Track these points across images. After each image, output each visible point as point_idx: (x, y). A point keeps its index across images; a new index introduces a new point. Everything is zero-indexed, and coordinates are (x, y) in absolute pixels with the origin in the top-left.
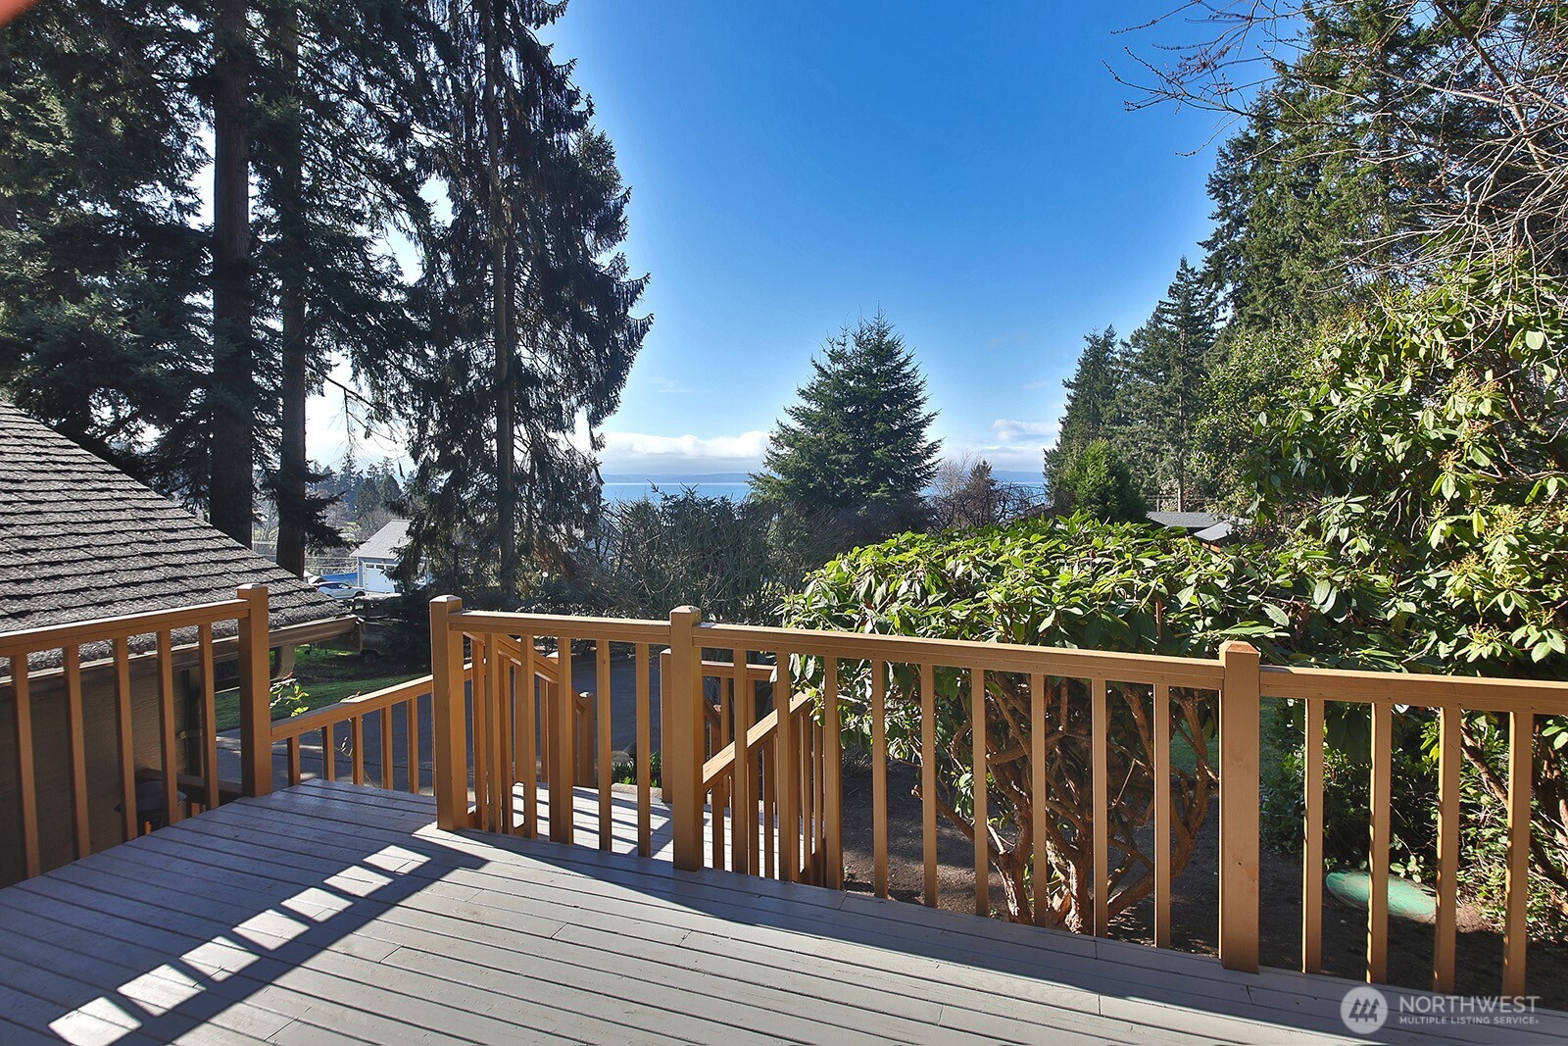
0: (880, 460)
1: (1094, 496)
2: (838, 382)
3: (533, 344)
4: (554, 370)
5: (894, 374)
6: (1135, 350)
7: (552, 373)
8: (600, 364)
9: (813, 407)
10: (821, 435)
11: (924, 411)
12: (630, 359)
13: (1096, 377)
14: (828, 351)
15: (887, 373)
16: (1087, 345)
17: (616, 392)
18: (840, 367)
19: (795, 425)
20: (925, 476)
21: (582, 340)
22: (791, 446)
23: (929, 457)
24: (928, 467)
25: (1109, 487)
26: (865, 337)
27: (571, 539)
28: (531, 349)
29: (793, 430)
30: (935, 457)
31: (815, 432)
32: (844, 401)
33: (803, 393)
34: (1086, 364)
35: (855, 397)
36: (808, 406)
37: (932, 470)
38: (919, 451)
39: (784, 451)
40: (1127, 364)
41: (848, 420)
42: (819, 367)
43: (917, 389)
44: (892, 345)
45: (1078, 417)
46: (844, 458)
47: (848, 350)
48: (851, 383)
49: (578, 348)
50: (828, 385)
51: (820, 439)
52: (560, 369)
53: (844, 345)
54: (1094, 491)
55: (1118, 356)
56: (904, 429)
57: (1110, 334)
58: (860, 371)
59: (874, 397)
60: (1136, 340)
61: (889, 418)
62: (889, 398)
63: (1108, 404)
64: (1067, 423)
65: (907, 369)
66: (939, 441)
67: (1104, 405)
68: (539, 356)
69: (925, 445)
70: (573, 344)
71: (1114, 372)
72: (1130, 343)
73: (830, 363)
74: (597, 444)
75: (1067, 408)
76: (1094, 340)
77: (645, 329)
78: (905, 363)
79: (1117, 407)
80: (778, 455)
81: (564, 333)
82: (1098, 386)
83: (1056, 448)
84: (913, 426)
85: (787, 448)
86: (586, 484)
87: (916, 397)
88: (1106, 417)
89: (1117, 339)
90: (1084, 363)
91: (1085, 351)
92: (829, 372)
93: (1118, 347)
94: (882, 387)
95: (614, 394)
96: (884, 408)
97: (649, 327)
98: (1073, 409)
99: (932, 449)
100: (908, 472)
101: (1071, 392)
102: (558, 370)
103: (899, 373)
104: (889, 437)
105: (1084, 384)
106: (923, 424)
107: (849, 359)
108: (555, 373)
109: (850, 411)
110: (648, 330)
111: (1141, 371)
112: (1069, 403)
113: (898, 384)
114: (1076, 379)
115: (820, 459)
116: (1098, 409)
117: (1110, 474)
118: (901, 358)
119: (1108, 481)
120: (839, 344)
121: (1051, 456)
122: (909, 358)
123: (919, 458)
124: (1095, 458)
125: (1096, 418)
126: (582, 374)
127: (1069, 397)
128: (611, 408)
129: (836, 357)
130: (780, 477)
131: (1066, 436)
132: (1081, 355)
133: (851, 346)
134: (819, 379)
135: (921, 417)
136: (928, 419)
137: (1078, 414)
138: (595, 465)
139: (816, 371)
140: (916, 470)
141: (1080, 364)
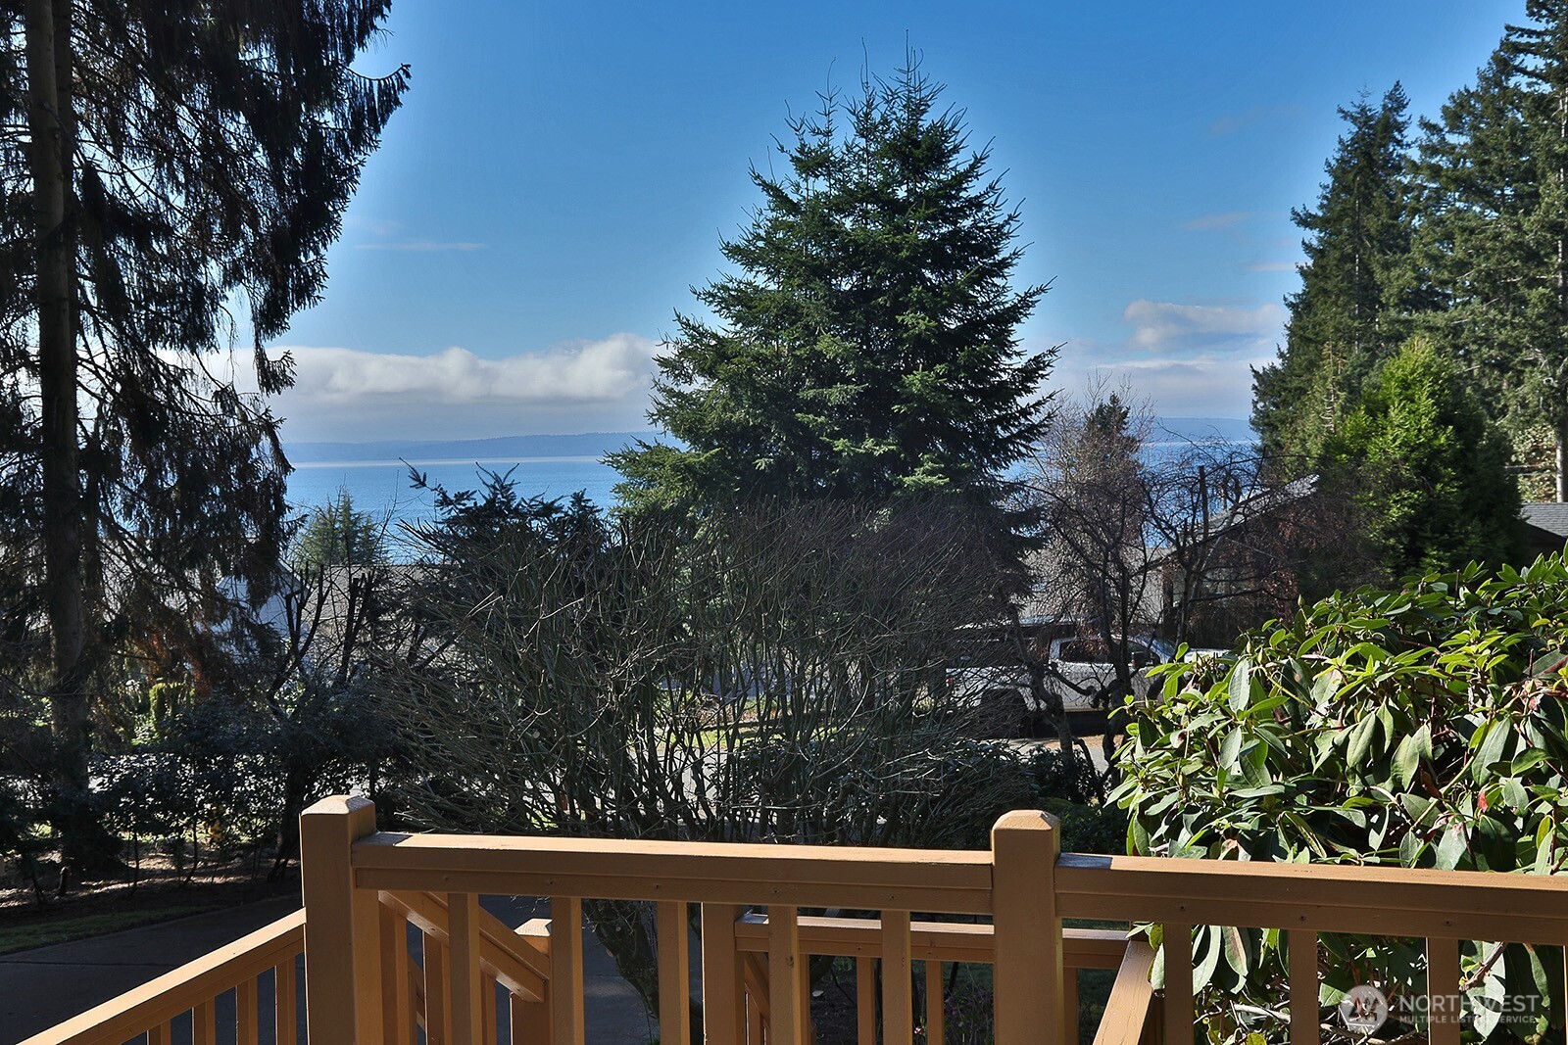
0: (920, 398)
1: (1405, 471)
2: (817, 219)
3: (115, 138)
4: (166, 201)
5: (943, 202)
6: (1453, 139)
7: (163, 208)
8: (280, 188)
9: (761, 280)
10: (781, 344)
11: (1014, 284)
12: (351, 174)
13: (1367, 200)
14: (793, 146)
15: (929, 199)
16: (1348, 130)
17: (317, 253)
18: (821, 185)
19: (721, 325)
20: (1020, 435)
21: (236, 127)
22: (709, 372)
23: (1029, 391)
24: (1025, 412)
25: (1439, 451)
26: (876, 116)
27: (215, 604)
28: (110, 149)
29: (714, 336)
30: (1042, 388)
31: (766, 336)
32: (834, 263)
33: (734, 252)
34: (1344, 171)
35: (857, 255)
36: (750, 277)
37: (1035, 419)
38: (1005, 377)
39: (695, 386)
40: (1435, 172)
41: (842, 307)
42: (768, 187)
43: (1000, 234)
44: (939, 134)
45: (1325, 291)
46: (836, 394)
47: (837, 147)
48: (848, 223)
49: (223, 147)
50: (790, 227)
51: (778, 355)
52: (183, 198)
53: (828, 133)
54: (1406, 459)
55: (1415, 154)
56: (972, 327)
57: (1396, 102)
58: (867, 193)
59: (904, 254)
60: (1455, 116)
61: (936, 303)
62: (938, 255)
63: (1396, 264)
64: (1302, 308)
65: (973, 189)
66: (1052, 352)
67: (1386, 266)
68: (130, 165)
69: (1018, 363)
70: (212, 135)
71: (1407, 189)
72: (1442, 124)
73: (795, 178)
74: (272, 378)
75: (1303, 273)
76: (1362, 118)
77: (389, 97)
78: (970, 173)
79: (1415, 268)
80: (680, 395)
81: (192, 110)
82: (1372, 223)
83: (1278, 363)
84: (991, 319)
85: (701, 380)
86: (248, 471)
87: (997, 251)
88: (1388, 295)
89: (1411, 114)
90: (1339, 172)
91: (1341, 141)
92: (794, 198)
93: (1413, 133)
94: (920, 229)
95: (312, 256)
96: (924, 279)
97: (400, 96)
98: (1316, 275)
99: (1032, 372)
100: (980, 425)
101: (1313, 236)
102: (178, 200)
103: (957, 198)
104: (935, 348)
105: (1339, 219)
106: (1014, 314)
107: (840, 166)
108: (171, 207)
109: (845, 286)
110: (397, 103)
111: (1470, 187)
112: (1308, 261)
113: (955, 223)
114: (1321, 207)
115: (780, 401)
116: (1371, 273)
117: (1441, 421)
118: (960, 162)
119: (1436, 436)
120: (816, 132)
121: (1268, 384)
122: (978, 161)
123: (1005, 393)
124: (1405, 385)
125: (1368, 296)
126: (237, 209)
127: (1308, 247)
128: (306, 289)
129: (811, 163)
130: (684, 447)
131: (1304, 336)
132: (1333, 154)
133: (844, 137)
134: (772, 215)
135: (1010, 299)
136: (1025, 304)
137: (1329, 286)
138: (269, 428)
139: (764, 199)
140: (1000, 420)
141: (1331, 171)
